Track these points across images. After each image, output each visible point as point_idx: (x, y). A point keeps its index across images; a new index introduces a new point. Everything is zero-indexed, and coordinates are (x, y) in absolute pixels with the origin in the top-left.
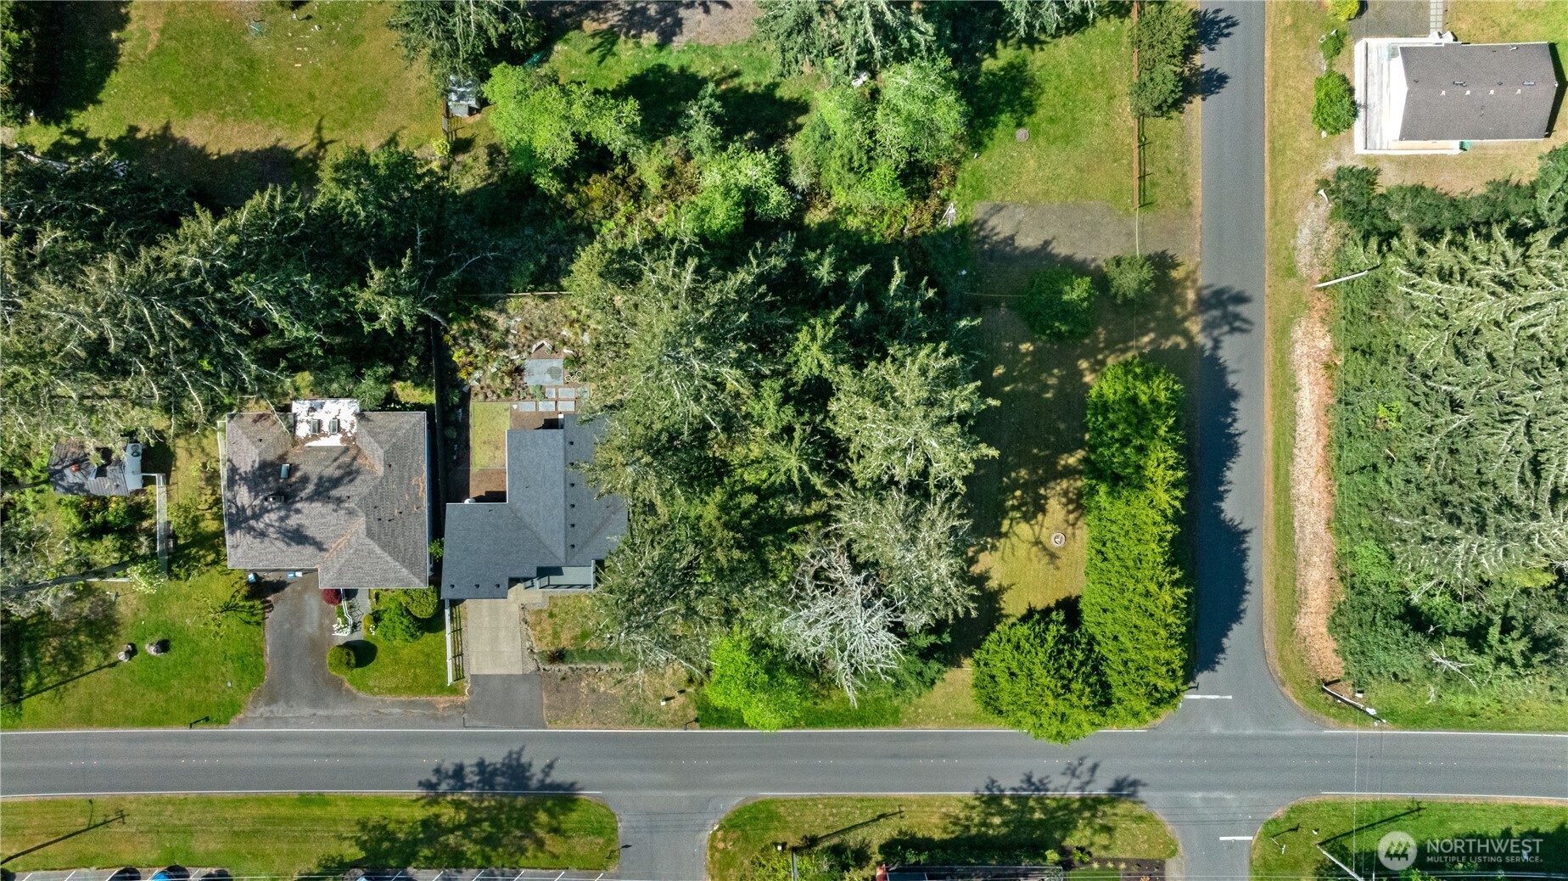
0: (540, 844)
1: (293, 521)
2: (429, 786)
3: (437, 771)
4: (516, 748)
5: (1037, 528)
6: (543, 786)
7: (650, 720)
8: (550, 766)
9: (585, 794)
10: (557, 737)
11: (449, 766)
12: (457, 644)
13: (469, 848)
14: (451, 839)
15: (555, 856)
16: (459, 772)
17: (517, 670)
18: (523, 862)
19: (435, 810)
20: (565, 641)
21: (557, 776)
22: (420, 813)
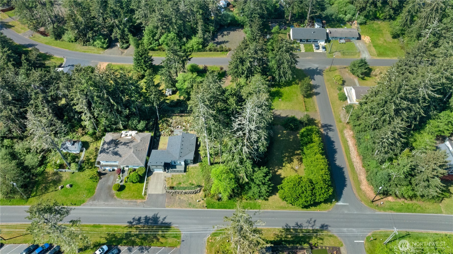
0: (158, 240)
1: (116, 150)
2: (130, 223)
3: (134, 219)
4: (156, 213)
5: (292, 165)
6: (162, 223)
7: (194, 206)
8: (165, 218)
9: (173, 226)
10: (168, 210)
11: (137, 218)
12: (146, 186)
13: (137, 240)
14: (133, 238)
15: (162, 243)
16: (139, 219)
17: (160, 193)
18: (152, 244)
19: (130, 230)
20: (174, 185)
21: (166, 221)
22: (126, 231)
